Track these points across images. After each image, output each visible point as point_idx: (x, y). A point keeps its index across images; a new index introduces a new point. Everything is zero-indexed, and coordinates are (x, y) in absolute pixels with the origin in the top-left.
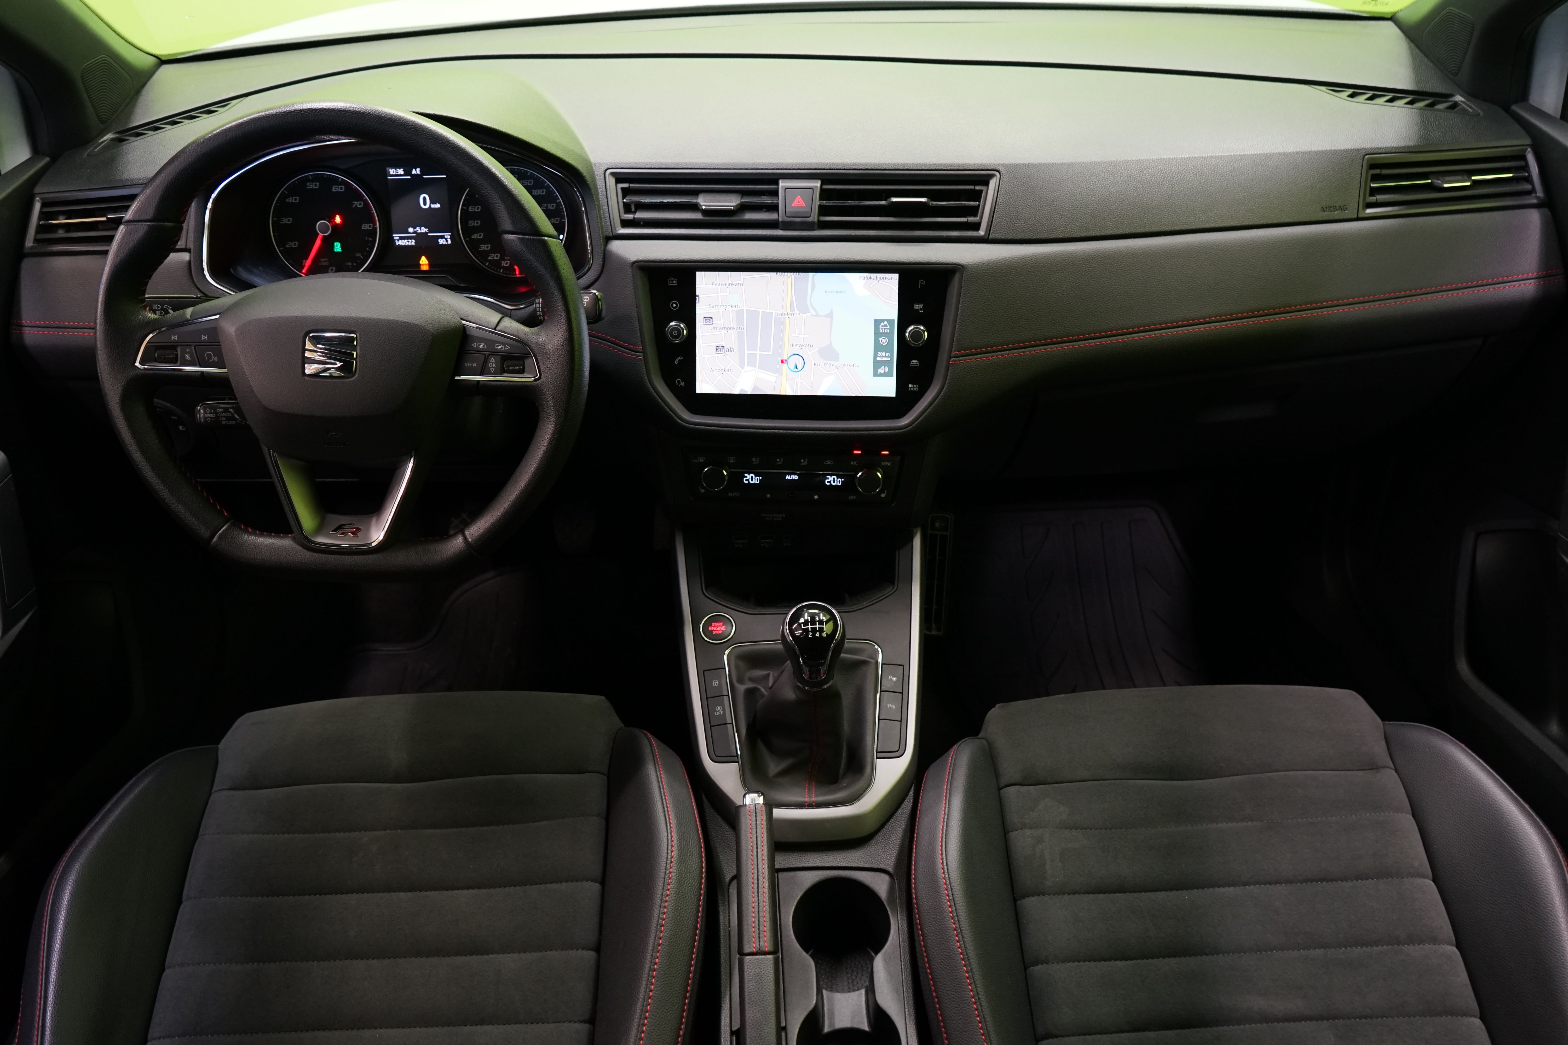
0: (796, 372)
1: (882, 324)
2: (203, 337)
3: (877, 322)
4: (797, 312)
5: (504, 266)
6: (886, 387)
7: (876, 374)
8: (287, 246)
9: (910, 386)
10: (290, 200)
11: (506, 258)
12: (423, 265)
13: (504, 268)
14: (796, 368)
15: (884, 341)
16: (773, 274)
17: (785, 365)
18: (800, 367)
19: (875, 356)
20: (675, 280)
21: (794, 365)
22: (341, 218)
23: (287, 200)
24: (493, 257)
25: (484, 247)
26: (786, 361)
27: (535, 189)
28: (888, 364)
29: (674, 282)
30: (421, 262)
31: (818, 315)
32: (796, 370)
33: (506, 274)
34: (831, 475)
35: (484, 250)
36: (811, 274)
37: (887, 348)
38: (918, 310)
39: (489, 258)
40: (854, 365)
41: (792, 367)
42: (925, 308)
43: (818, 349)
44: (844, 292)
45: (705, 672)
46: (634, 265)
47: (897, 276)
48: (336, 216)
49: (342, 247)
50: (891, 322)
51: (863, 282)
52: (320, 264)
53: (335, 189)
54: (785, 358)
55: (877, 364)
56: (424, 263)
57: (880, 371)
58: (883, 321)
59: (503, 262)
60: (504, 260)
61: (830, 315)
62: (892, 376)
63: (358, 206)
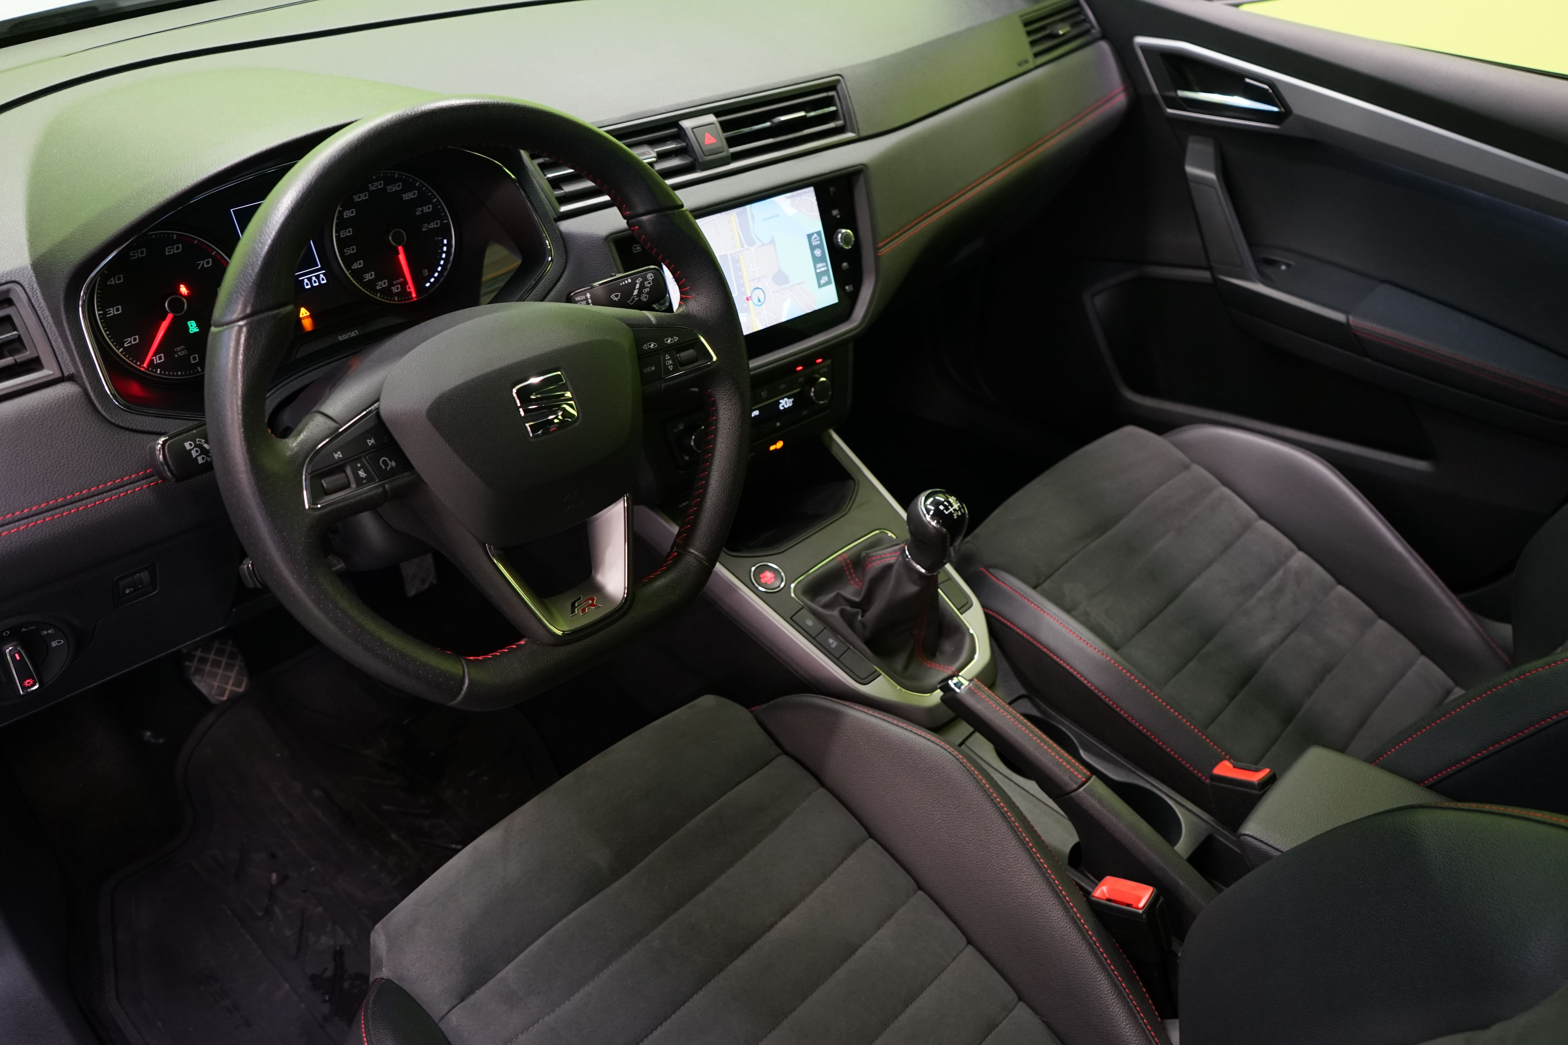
0: (760, 305)
1: (813, 237)
2: (370, 442)
3: (809, 236)
4: (746, 247)
5: (396, 293)
6: (828, 296)
7: (820, 286)
8: (126, 345)
9: (847, 287)
10: (112, 282)
11: (395, 282)
12: (304, 318)
13: (397, 294)
14: (760, 301)
15: (818, 252)
16: (718, 215)
17: (750, 302)
18: (762, 300)
19: (816, 269)
20: (639, 246)
21: (757, 300)
22: (187, 288)
23: (108, 283)
24: (381, 286)
25: (368, 277)
26: (750, 297)
27: (405, 193)
28: (826, 273)
29: (638, 248)
30: (301, 316)
31: (763, 245)
32: (760, 303)
33: (402, 300)
34: (783, 399)
35: (369, 280)
36: (748, 207)
37: (822, 259)
38: (835, 216)
39: (378, 288)
40: (802, 283)
41: (756, 301)
42: (841, 213)
43: (772, 277)
44: (777, 216)
45: (793, 618)
46: (608, 239)
47: (811, 189)
48: (180, 287)
49: (198, 326)
50: (818, 233)
51: (789, 201)
52: (176, 356)
53: (169, 252)
54: (749, 295)
55: (819, 276)
56: (305, 315)
57: (822, 282)
58: (813, 234)
59: (393, 288)
60: (394, 285)
61: (772, 242)
62: (831, 283)
63: (206, 266)
